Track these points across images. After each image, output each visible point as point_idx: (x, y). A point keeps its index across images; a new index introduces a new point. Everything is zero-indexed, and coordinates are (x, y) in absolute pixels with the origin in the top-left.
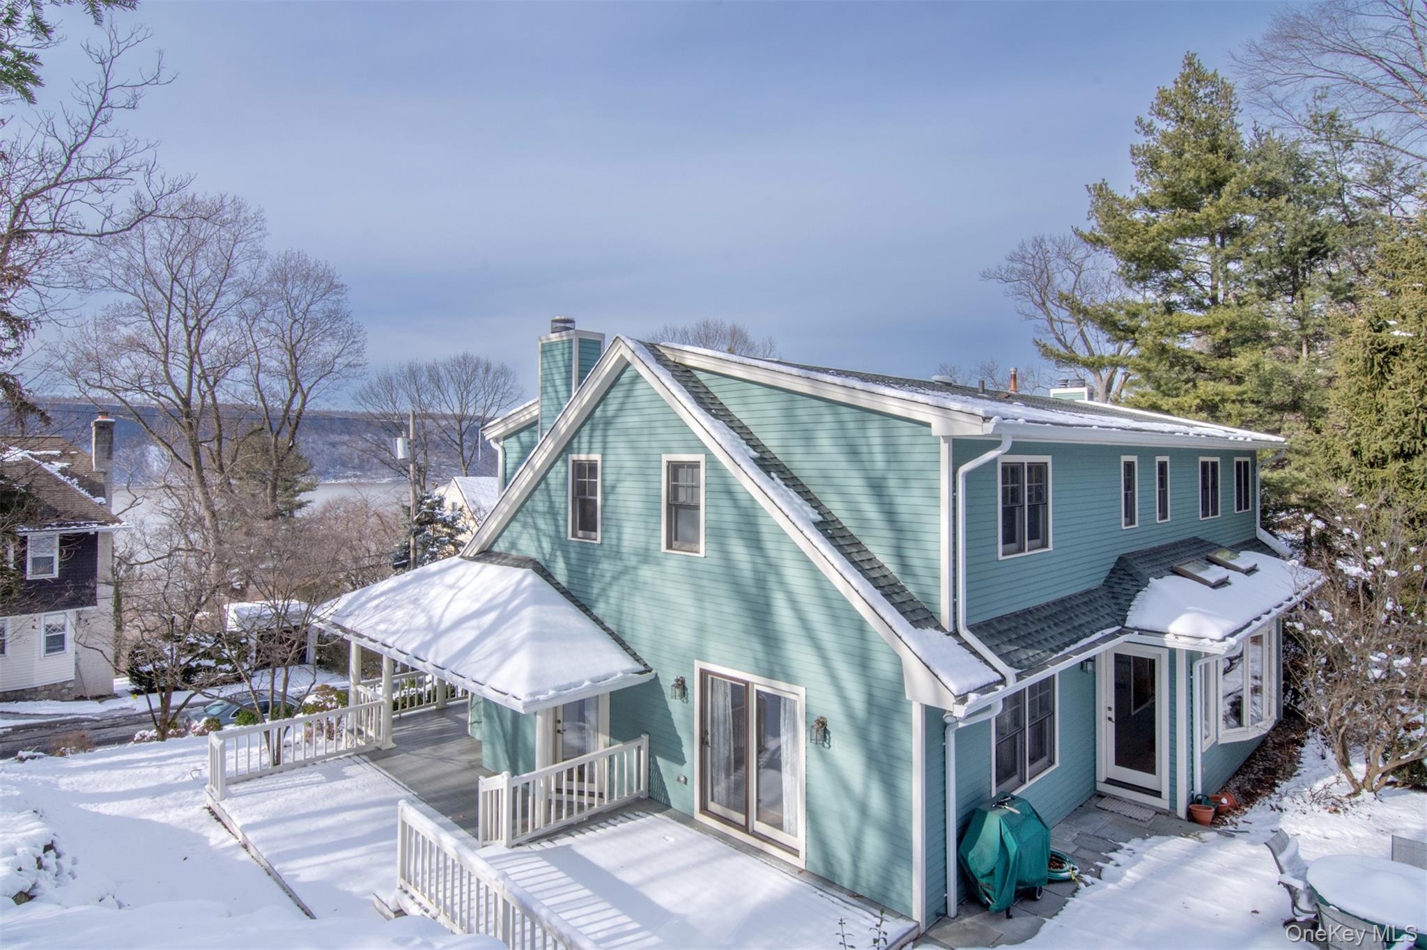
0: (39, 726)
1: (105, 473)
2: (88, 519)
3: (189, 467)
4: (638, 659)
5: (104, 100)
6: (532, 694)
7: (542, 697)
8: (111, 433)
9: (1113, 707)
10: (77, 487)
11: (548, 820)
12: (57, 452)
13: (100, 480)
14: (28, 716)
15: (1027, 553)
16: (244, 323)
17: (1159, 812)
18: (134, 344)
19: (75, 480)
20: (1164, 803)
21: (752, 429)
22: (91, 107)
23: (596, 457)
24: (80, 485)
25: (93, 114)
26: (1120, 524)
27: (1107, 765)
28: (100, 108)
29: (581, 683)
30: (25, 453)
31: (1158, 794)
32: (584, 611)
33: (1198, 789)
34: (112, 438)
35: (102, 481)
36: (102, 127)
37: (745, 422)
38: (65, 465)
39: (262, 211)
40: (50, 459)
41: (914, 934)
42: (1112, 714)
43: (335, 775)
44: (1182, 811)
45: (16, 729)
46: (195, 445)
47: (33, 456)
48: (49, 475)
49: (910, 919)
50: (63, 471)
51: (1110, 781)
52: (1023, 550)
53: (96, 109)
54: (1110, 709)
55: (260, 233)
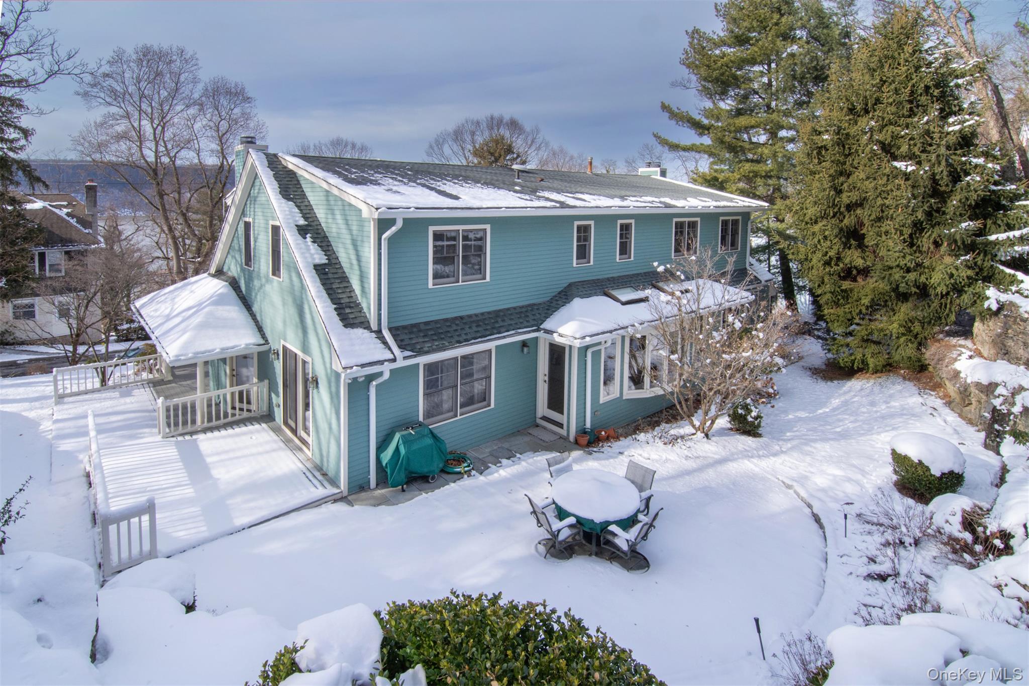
0: (43, 359)
1: (92, 215)
2: (80, 242)
3: (158, 209)
4: (263, 336)
5: (23, 7)
6: (177, 356)
7: (182, 358)
8: (96, 192)
9: (547, 373)
10: (75, 224)
11: (203, 422)
12: (65, 203)
13: (90, 219)
14: (42, 353)
15: (460, 283)
16: (189, 123)
17: (561, 437)
18: (120, 137)
19: (75, 219)
20: (563, 432)
21: (314, 207)
22: (15, 13)
23: (251, 220)
24: (77, 222)
25: (16, 17)
26: (572, 264)
27: (542, 407)
28: (21, 13)
29: (215, 350)
30: (46, 204)
31: (561, 425)
32: (247, 308)
33: (588, 425)
34: (96, 195)
35: (91, 220)
36: (24, 24)
37: (312, 203)
38: (70, 210)
39: (196, 54)
40: (59, 207)
41: (339, 496)
42: (547, 378)
43: (128, 394)
44: (572, 438)
45: (31, 361)
46: (161, 195)
47: (50, 205)
48: (59, 217)
49: (338, 487)
50: (68, 214)
51: (544, 418)
52: (458, 282)
53: (18, 13)
54: (545, 375)
55: (196, 67)
